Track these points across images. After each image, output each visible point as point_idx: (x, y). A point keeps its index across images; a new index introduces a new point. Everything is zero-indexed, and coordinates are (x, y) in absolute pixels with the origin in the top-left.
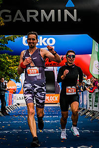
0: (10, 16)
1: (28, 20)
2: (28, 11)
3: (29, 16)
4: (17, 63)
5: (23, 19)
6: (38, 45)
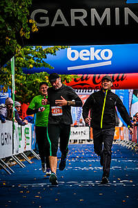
0: (47, 19)
5: (64, 22)
6: (88, 59)
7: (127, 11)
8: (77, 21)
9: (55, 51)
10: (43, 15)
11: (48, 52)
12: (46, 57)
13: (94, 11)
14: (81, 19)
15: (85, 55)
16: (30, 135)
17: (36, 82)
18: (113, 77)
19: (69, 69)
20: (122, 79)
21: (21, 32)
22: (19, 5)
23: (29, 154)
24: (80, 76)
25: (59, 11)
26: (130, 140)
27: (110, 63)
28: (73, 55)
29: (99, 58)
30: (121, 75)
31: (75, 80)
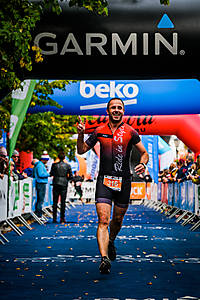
0: (55, 45)
1: (89, 53)
2: (89, 36)
3: (89, 45)
4: (70, 128)
5: (78, 50)
6: (107, 96)
7: (159, 37)
8: (94, 49)
9: (64, 86)
10: (50, 40)
11: (55, 87)
12: (52, 93)
13: (115, 37)
14: (99, 46)
15: (103, 90)
16: (30, 193)
17: (39, 124)
18: (139, 119)
19: (82, 108)
20: (150, 122)
21: (21, 62)
22: (20, 27)
23: (28, 217)
24: (96, 117)
25: (71, 35)
26: (159, 200)
27: (135, 102)
28: (88, 90)
29: (120, 96)
30: (149, 117)
31: (90, 123)
